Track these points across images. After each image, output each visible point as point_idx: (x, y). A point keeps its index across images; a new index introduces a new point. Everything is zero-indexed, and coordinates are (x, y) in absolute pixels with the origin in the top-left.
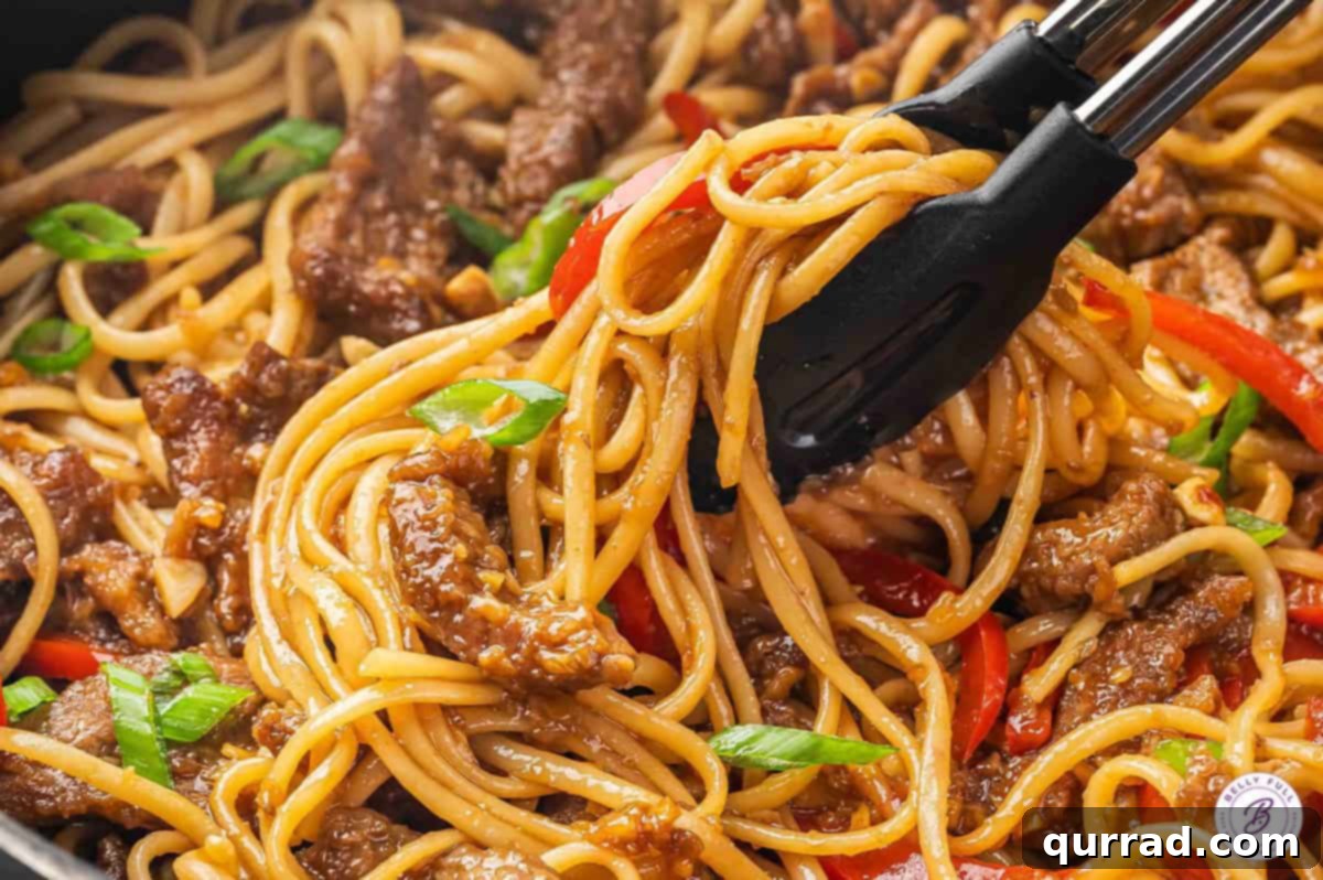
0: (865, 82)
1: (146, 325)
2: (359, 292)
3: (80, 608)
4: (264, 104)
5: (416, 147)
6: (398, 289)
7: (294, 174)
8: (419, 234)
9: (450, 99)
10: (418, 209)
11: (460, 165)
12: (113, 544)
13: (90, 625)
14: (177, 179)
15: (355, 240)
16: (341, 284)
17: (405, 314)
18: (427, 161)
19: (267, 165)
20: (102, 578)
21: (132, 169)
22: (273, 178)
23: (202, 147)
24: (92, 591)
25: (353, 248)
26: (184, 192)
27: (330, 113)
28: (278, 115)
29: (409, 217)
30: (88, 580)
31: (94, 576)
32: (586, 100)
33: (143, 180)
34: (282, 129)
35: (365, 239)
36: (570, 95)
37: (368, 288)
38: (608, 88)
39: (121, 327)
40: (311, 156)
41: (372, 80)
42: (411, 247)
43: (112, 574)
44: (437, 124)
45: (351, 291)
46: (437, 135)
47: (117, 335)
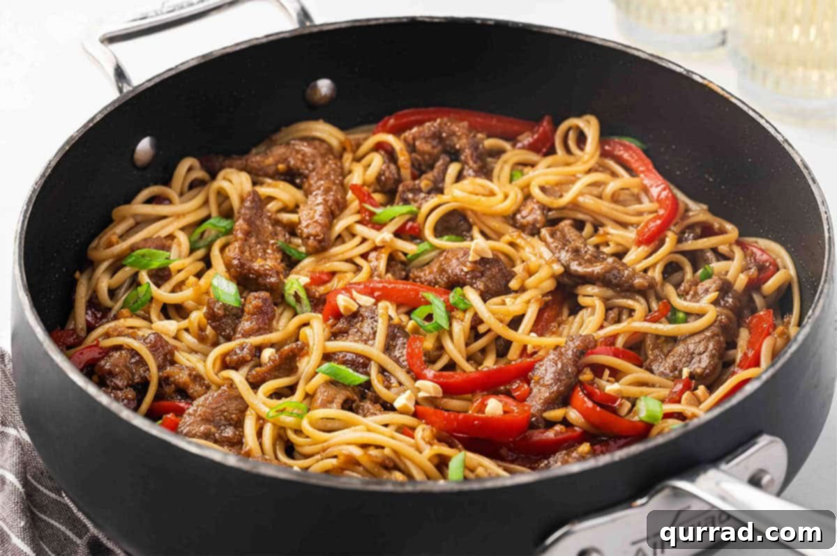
0: (427, 185)
1: (173, 291)
2: (253, 269)
3: (169, 390)
4: (202, 213)
5: (262, 222)
6: (267, 267)
7: (217, 237)
8: (269, 251)
9: (272, 206)
10: (267, 243)
11: (279, 229)
12: (177, 365)
13: (174, 395)
14: (176, 241)
15: (247, 254)
16: (246, 267)
17: (271, 276)
18: (268, 227)
19: (206, 235)
20: (177, 377)
21: (159, 238)
22: (209, 239)
23: (183, 229)
24: (174, 382)
25: (247, 256)
26: (179, 245)
27: (228, 214)
28: (208, 217)
29: (265, 246)
30: (172, 379)
31: (174, 377)
32: (326, 201)
33: (164, 241)
34: (211, 221)
35: (251, 254)
36: (320, 199)
37: (256, 268)
38: (334, 196)
39: (165, 291)
40: (223, 230)
41: (242, 200)
42: (267, 256)
43: (181, 375)
44: (269, 214)
45: (250, 270)
46: (269, 218)
47: (164, 294)
